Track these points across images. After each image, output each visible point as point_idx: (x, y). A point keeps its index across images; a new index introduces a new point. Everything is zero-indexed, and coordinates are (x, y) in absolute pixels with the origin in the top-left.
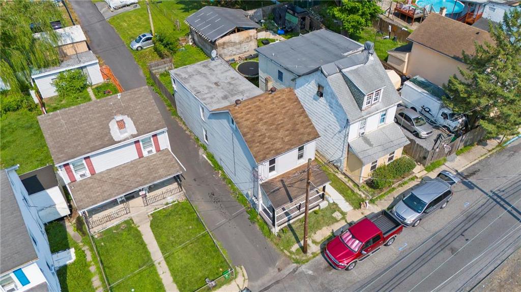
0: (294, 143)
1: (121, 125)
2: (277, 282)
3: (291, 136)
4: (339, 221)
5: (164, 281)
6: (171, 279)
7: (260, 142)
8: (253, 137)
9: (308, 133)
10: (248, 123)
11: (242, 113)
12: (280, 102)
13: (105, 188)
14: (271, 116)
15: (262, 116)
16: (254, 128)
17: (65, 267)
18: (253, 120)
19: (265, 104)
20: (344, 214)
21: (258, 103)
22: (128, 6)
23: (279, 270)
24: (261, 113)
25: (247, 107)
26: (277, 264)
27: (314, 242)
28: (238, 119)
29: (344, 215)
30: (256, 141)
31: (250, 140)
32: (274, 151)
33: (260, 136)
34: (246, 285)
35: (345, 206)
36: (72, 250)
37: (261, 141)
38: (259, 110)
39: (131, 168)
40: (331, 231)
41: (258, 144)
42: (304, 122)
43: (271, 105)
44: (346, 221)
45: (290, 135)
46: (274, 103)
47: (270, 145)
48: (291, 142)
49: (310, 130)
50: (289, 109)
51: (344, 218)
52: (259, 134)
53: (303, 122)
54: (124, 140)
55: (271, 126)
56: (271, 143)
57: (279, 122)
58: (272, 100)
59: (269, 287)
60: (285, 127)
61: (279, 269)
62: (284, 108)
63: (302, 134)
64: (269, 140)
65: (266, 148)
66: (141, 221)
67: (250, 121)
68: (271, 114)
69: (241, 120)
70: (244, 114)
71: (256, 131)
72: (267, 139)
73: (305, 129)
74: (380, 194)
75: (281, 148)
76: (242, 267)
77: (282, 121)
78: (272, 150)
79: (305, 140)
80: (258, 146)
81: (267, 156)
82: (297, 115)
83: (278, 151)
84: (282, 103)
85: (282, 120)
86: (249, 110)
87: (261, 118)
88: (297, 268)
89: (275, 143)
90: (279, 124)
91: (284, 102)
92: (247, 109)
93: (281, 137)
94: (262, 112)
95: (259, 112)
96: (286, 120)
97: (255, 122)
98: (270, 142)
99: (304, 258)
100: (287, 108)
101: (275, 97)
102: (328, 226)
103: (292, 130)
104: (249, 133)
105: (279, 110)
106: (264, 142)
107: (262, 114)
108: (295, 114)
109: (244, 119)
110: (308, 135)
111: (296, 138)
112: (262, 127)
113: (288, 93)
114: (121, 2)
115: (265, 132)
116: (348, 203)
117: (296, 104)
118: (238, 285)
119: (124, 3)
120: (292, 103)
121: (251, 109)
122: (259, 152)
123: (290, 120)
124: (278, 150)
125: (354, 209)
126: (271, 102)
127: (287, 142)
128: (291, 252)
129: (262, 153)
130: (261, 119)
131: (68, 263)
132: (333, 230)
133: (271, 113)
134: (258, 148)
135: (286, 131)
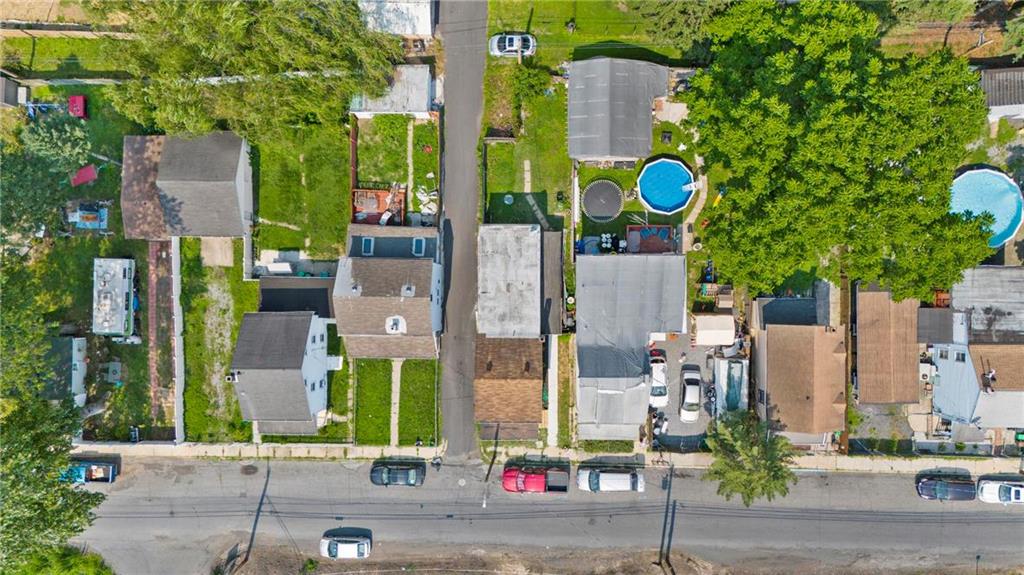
1: (396, 324)
2: (461, 466)
3: (516, 414)
4: (538, 449)
5: (392, 420)
6: (397, 421)
8: (483, 404)
12: (524, 387)
13: (373, 346)
16: (488, 399)
17: (333, 371)
19: (509, 386)
20: (545, 445)
21: (503, 382)
24: (501, 390)
25: (491, 382)
26: (470, 453)
27: (507, 454)
28: (477, 389)
31: (480, 405)
35: (553, 438)
36: (341, 358)
38: (500, 387)
40: (525, 453)
41: (484, 410)
42: (535, 408)
43: (513, 388)
44: (542, 452)
46: (517, 387)
47: (494, 414)
48: (514, 417)
49: (537, 415)
51: (543, 449)
53: (533, 408)
55: (505, 401)
56: (497, 413)
57: (513, 401)
59: (455, 466)
61: (469, 457)
62: (524, 393)
64: (496, 410)
65: (490, 415)
67: (488, 393)
68: (509, 394)
69: (480, 390)
70: (486, 386)
72: (494, 409)
73: (532, 413)
76: (447, 441)
77: (515, 402)
79: (526, 420)
81: (487, 420)
82: (532, 401)
84: (524, 389)
87: (498, 394)
88: (481, 464)
89: (499, 414)
90: (512, 403)
91: (526, 389)
92: (491, 384)
96: (519, 402)
97: (491, 396)
100: (527, 394)
101: (521, 383)
102: (526, 448)
103: (521, 410)
105: (518, 393)
106: (491, 409)
109: (483, 390)
112: (496, 400)
113: (535, 383)
115: (496, 404)
116: (556, 440)
117: (537, 394)
120: (533, 392)
121: (494, 385)
122: (482, 415)
123: (524, 402)
125: (558, 446)
126: (515, 386)
127: (511, 416)
128: (485, 451)
129: (484, 416)
131: (336, 369)
134: (482, 412)
135: (515, 409)
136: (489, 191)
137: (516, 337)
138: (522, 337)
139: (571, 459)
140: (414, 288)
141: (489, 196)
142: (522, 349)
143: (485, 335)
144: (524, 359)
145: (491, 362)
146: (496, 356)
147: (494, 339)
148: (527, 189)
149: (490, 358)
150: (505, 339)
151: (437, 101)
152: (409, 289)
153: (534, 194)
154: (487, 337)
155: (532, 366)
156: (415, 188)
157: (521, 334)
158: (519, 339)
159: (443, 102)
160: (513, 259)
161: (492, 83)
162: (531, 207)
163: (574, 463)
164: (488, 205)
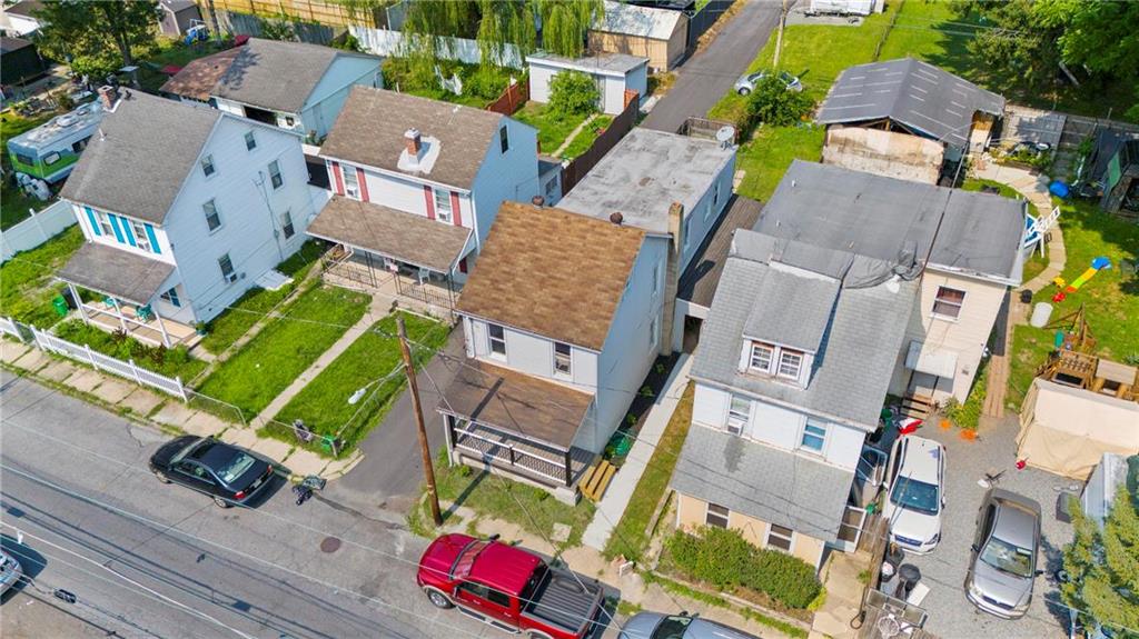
0: (544, 325)
2: (357, 512)
3: (551, 311)
4: (552, 541)
7: (494, 281)
8: (494, 266)
9: (587, 328)
10: (510, 240)
11: (518, 218)
12: (597, 244)
14: (556, 256)
15: (543, 245)
16: (511, 256)
17: (260, 290)
18: (523, 241)
19: (568, 230)
20: (574, 541)
21: (558, 221)
22: (842, 15)
23: (383, 506)
24: (545, 239)
25: (535, 215)
26: (394, 497)
27: (473, 524)
28: (500, 224)
29: (573, 543)
30: (491, 276)
31: (485, 267)
32: (498, 312)
33: (504, 272)
34: (328, 479)
35: (598, 534)
36: (290, 279)
37: (497, 281)
38: (548, 232)
39: (406, 223)
40: (516, 540)
41: (488, 282)
42: (600, 305)
43: (575, 239)
44: (559, 553)
45: (553, 308)
46: (584, 238)
47: (504, 298)
48: (542, 320)
49: (596, 327)
50: (598, 266)
51: (564, 546)
52: (507, 270)
53: (597, 304)
54: (407, 173)
55: (539, 271)
56: (510, 296)
57: (558, 275)
58: (587, 231)
59: (342, 508)
60: (559, 290)
61: (384, 504)
62: (592, 258)
63: (576, 323)
64: (512, 289)
65: (494, 299)
66: (377, 309)
67: (516, 239)
68: (559, 253)
69: (503, 229)
70: (519, 222)
71: (507, 261)
72: (510, 285)
73: (588, 318)
74: (681, 583)
75: (516, 317)
76: (362, 457)
77: (564, 277)
78: (498, 308)
79: (567, 335)
80: (485, 285)
81: (481, 311)
82: (601, 286)
83: (506, 318)
84: (597, 248)
85: (567, 274)
86: (532, 222)
87: (537, 248)
88: (400, 527)
89: (514, 302)
90: (555, 278)
91: (603, 249)
92: (532, 218)
93: (536, 300)
94: (549, 240)
95: (547, 236)
96: (573, 279)
97: (521, 247)
98: (510, 293)
99: (426, 527)
100: (597, 262)
101: (598, 229)
102: (526, 530)
103: (565, 304)
104: (494, 255)
105: (581, 255)
106: (501, 286)
107: (545, 242)
108: (600, 282)
109: (510, 230)
110: (583, 332)
111: (558, 321)
112: (523, 263)
113: (628, 237)
114: (834, 5)
115: (519, 273)
116: (609, 536)
117: (621, 268)
118: (324, 469)
119: (836, 8)
120: (615, 260)
121: (537, 222)
122: (476, 295)
123: (582, 284)
124: (508, 315)
126: (581, 233)
127: (537, 315)
128: (427, 503)
129: (480, 299)
130: (535, 249)
131: (268, 288)
132: (521, 541)
133: (561, 250)
134: (482, 288)
135: (554, 297)
139: (625, 596)
163: (627, 607)
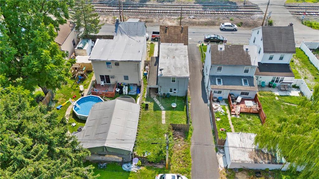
136: (185, 112)
137: (171, 44)
138: (168, 43)
140: (219, 49)
141: (185, 109)
142: (168, 38)
143: (184, 45)
144: (167, 34)
145: (181, 33)
146: (179, 35)
147: (180, 43)
148: (164, 112)
149: (182, 35)
150: (175, 43)
151: (222, 155)
152: (221, 49)
153: (160, 110)
154: (183, 44)
155: (164, 31)
156: (226, 115)
157: (168, 45)
158: (169, 43)
159: (217, 154)
160: (172, 66)
161: (186, 162)
162: (162, 105)
164: (185, 107)
